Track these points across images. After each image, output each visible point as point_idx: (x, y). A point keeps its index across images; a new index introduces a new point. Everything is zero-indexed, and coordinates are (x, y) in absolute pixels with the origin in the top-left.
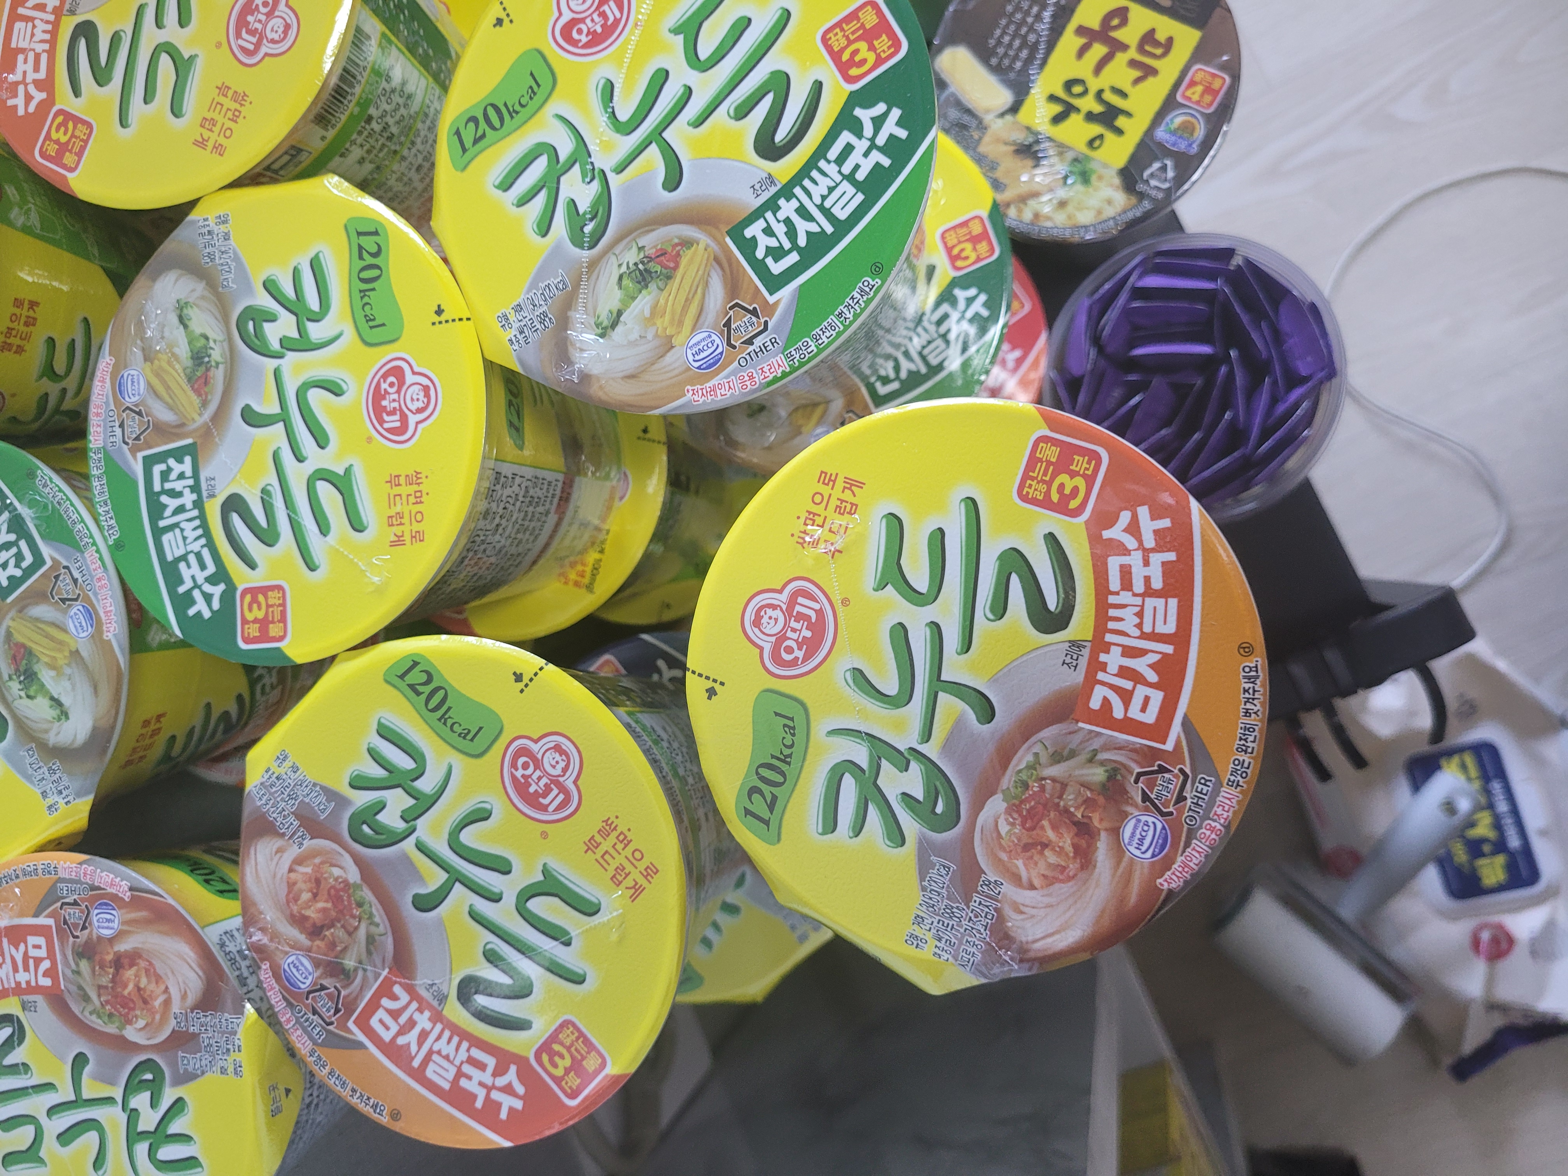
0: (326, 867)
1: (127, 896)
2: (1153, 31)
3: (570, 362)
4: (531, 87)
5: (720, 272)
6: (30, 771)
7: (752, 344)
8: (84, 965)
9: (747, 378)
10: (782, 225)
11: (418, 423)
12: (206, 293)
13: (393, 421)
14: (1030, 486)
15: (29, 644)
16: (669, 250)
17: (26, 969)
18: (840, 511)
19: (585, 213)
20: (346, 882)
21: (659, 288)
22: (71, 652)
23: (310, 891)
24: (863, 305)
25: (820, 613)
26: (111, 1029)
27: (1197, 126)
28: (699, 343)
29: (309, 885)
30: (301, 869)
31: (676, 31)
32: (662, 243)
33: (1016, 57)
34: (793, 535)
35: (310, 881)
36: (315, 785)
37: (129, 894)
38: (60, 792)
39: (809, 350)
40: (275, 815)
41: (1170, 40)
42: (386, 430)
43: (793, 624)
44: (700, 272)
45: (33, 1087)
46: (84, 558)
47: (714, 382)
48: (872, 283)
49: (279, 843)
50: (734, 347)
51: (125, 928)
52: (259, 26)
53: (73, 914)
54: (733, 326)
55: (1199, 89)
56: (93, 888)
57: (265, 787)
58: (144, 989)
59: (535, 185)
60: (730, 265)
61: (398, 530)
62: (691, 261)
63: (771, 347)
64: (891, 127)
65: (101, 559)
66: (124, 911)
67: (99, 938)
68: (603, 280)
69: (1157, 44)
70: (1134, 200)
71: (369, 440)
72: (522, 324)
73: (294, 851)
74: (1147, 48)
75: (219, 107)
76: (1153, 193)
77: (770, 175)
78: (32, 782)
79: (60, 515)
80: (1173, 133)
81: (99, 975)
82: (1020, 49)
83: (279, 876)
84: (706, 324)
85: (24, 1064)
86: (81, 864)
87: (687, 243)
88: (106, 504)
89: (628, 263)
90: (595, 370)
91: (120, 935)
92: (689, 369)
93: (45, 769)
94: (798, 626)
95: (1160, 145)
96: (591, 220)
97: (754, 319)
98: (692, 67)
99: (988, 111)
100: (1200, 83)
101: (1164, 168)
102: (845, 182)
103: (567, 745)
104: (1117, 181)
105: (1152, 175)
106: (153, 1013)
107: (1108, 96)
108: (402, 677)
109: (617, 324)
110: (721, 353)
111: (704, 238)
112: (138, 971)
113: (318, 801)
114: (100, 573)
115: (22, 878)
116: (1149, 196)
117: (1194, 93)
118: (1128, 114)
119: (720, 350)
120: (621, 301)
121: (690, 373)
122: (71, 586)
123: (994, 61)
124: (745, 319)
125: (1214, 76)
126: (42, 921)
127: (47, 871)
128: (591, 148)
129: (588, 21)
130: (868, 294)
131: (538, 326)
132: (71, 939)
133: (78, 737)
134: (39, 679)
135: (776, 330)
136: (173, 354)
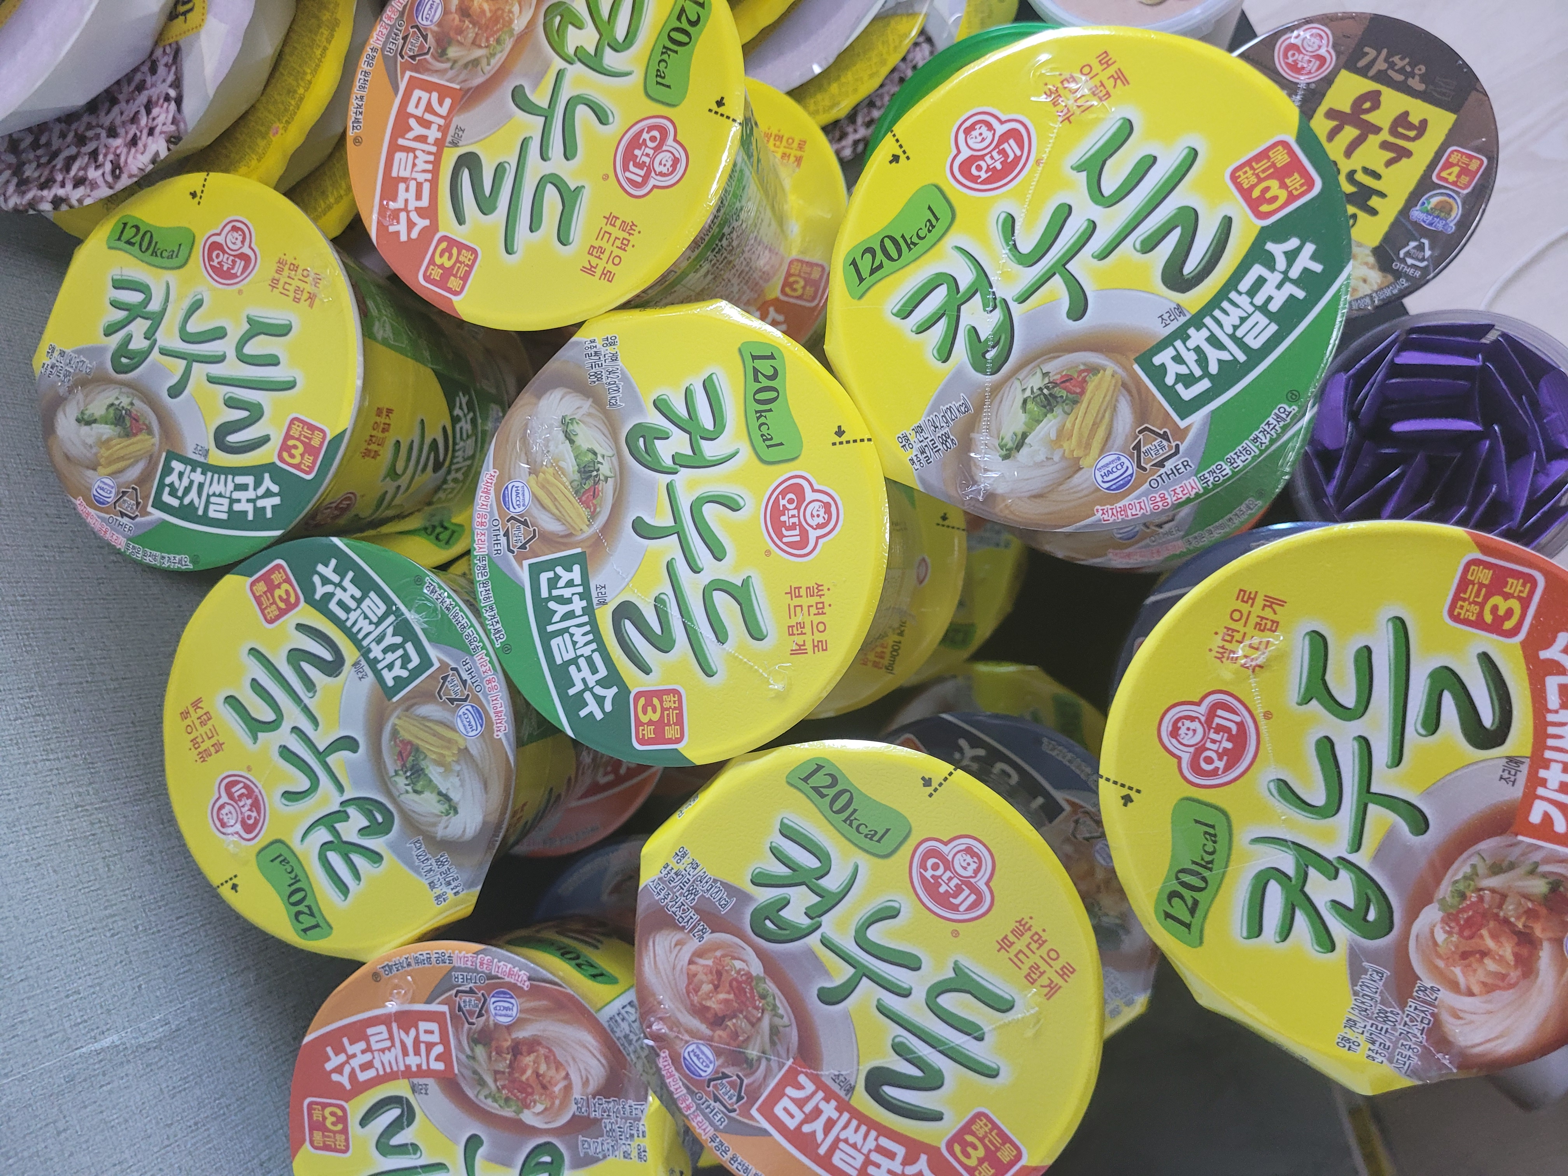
0: (727, 960)
1: (526, 986)
2: (1406, 114)
3: (975, 482)
4: (929, 221)
5: (1129, 398)
6: (417, 863)
7: (1164, 466)
8: (480, 1051)
9: (1158, 499)
10: (1192, 353)
11: (818, 538)
12: (593, 411)
13: (793, 536)
14: (1462, 607)
15: (416, 741)
16: (1075, 376)
17: (417, 1053)
18: (1260, 627)
19: (987, 340)
20: (749, 975)
21: (1065, 412)
22: (460, 750)
23: (712, 982)
24: (1279, 430)
25: (1241, 725)
26: (508, 1113)
27: (1455, 206)
28: (1107, 465)
29: (710, 977)
30: (701, 961)
31: (1079, 168)
32: (1068, 369)
34: (1210, 650)
35: (711, 973)
36: (715, 881)
37: (527, 983)
38: (449, 884)
39: (1224, 473)
40: (674, 909)
41: (1424, 123)
42: (784, 543)
43: (1213, 735)
44: (1108, 398)
45: (422, 1167)
46: (474, 662)
47: (1125, 502)
48: (1288, 409)
49: (678, 936)
50: (1145, 469)
51: (523, 1016)
52: (647, 160)
53: (469, 1003)
54: (1143, 449)
55: (1456, 170)
56: (490, 977)
57: (664, 882)
58: (543, 1075)
59: (935, 313)
60: (1139, 392)
61: (799, 639)
62: (1097, 387)
63: (1183, 469)
64: (1304, 261)
65: (491, 662)
66: (522, 1000)
67: (496, 1025)
68: (1006, 404)
69: (1411, 126)
70: (1390, 278)
71: (768, 553)
72: (924, 444)
73: (694, 944)
74: (1400, 130)
75: (607, 236)
76: (1411, 271)
77: (1178, 305)
78: (419, 874)
79: (450, 620)
80: (1428, 213)
81: (496, 1060)
83: (678, 968)
84: (1116, 447)
85: (412, 1144)
86: (477, 953)
87: (1094, 370)
88: (492, 609)
89: (1032, 388)
90: (1001, 489)
91: (518, 1023)
92: (1097, 490)
93: (433, 861)
94: (1217, 737)
95: (1416, 224)
96: (993, 347)
97: (1165, 443)
98: (1096, 202)
100: (1457, 165)
101: (1421, 248)
102: (1257, 313)
103: (978, 847)
104: (1371, 260)
105: (1408, 254)
106: (552, 1098)
107: (1360, 177)
108: (805, 780)
109: (1022, 446)
110: (1131, 475)
111: (1112, 365)
112: (537, 1057)
113: (718, 896)
114: (490, 675)
115: (414, 966)
116: (1407, 276)
117: (1450, 174)
118: (1382, 195)
119: (1129, 472)
120: (1025, 424)
121: (1098, 494)
122: (460, 687)
124: (1155, 443)
125: (1471, 157)
126: (434, 1007)
127: (441, 959)
128: (992, 279)
129: (987, 158)
130: (1284, 420)
131: (940, 447)
132: (466, 1026)
133: (468, 830)
134: (426, 775)
135: (1188, 453)
136: (559, 468)
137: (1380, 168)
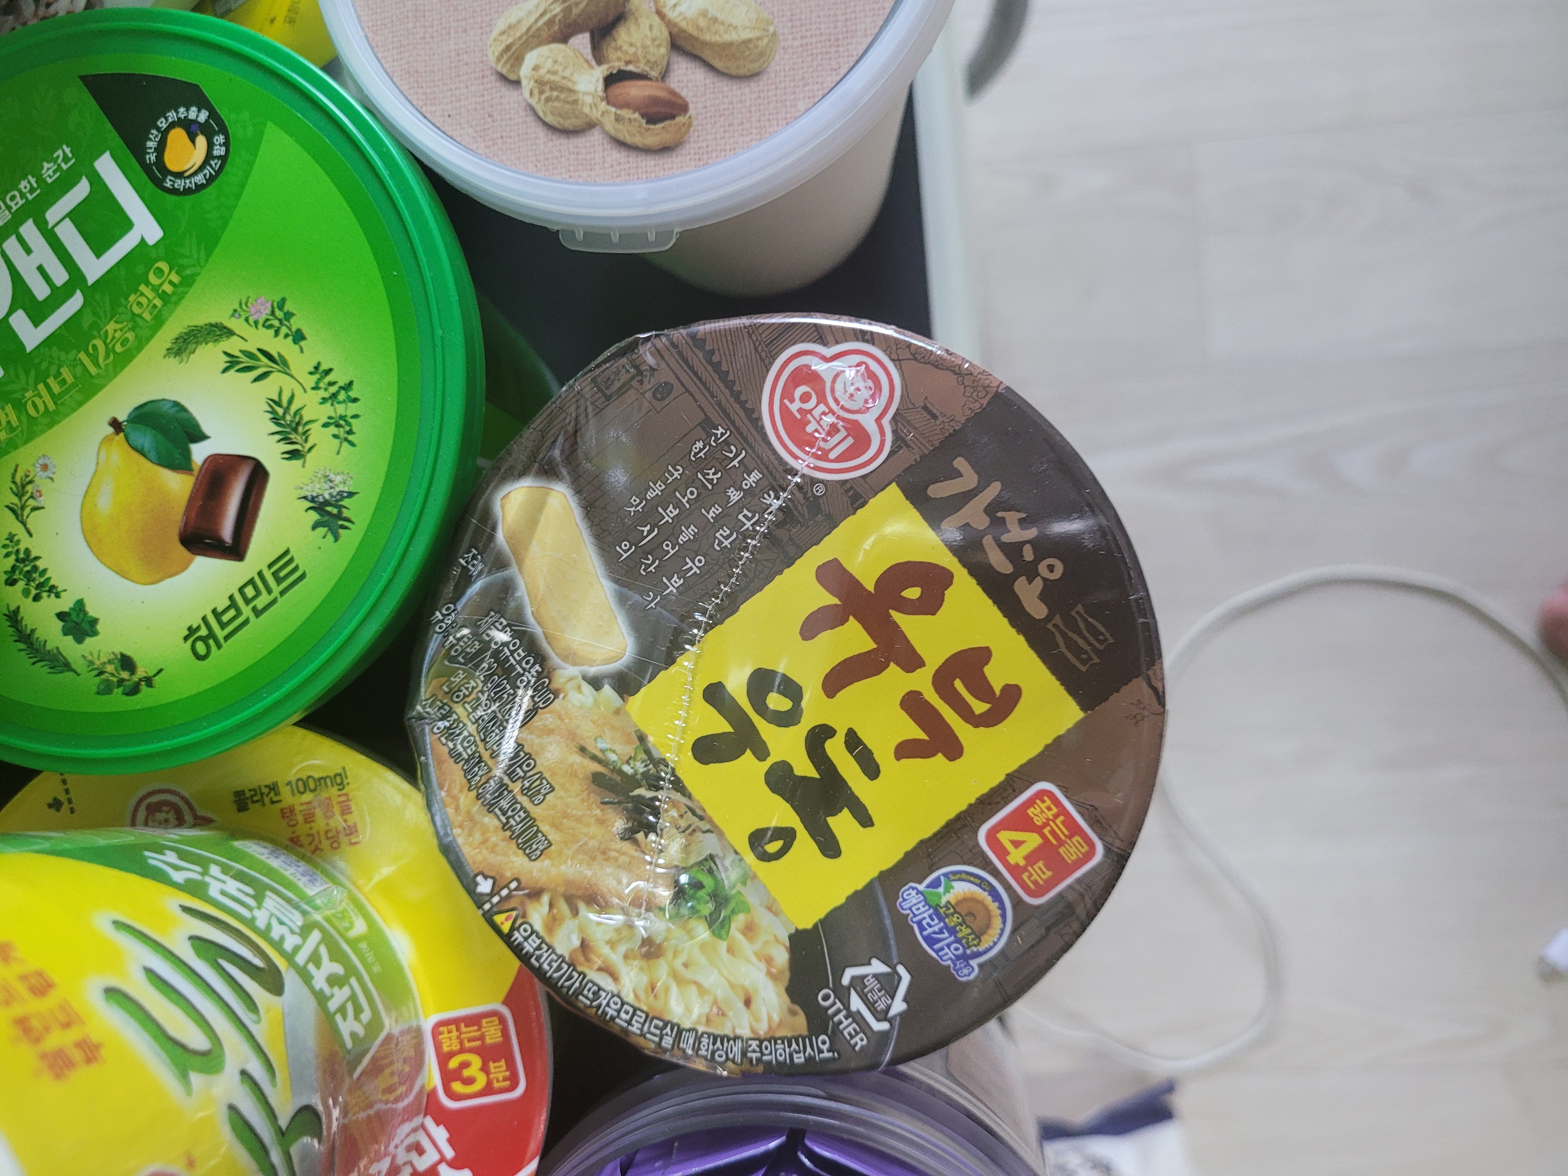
2: (983, 655)
27: (997, 922)
33: (675, 566)
41: (1012, 694)
55: (1032, 841)
69: (982, 689)
70: (800, 1023)
74: (958, 684)
76: (848, 1027)
80: (937, 912)
82: (691, 549)
95: (902, 923)
99: (570, 657)
100: (1039, 830)
101: (889, 984)
104: (782, 957)
105: (858, 982)
107: (835, 748)
116: (835, 1035)
117: (1017, 844)
118: (865, 819)
123: (625, 550)
125: (1074, 829)
137: (883, 755)
